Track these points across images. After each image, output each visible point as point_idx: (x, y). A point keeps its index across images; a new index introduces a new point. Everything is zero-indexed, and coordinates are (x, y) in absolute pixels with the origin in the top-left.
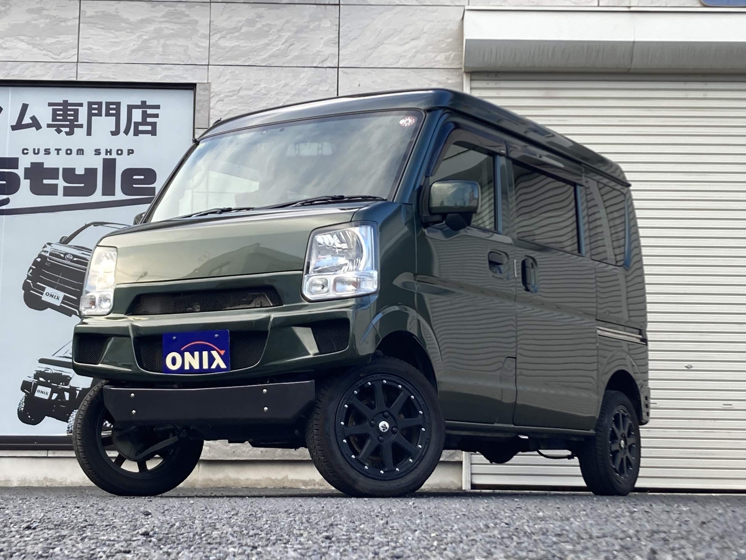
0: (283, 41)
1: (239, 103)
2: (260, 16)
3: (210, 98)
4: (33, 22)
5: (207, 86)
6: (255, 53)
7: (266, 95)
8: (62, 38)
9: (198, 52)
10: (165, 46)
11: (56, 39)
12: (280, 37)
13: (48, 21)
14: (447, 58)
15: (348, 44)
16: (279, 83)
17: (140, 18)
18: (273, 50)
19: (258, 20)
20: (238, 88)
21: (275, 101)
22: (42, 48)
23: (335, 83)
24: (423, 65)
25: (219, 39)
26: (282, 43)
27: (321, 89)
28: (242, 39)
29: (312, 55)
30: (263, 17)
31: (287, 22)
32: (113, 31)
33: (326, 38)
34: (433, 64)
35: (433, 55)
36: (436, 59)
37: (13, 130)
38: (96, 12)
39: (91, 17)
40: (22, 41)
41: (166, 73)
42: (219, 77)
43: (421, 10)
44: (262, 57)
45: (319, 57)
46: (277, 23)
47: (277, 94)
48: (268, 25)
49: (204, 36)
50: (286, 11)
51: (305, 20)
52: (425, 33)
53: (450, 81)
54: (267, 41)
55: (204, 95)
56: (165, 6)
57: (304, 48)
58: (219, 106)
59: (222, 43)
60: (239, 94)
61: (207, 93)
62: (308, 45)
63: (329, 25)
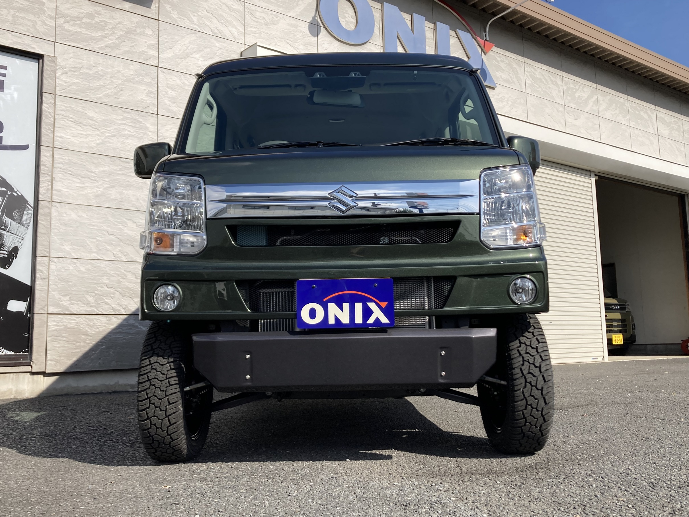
0: (117, 37)
1: (81, 78)
2: (99, 14)
3: (56, 69)
5: (54, 59)
6: (95, 42)
7: (103, 76)
9: (46, 29)
10: (14, 16)
12: (114, 33)
15: (165, 51)
16: (113, 69)
18: (108, 41)
19: (96, 15)
20: (81, 66)
21: (110, 82)
23: (156, 78)
25: (64, 22)
26: (115, 38)
27: (145, 80)
28: (83, 28)
29: (139, 53)
30: (101, 14)
31: (120, 23)
33: (148, 43)
41: (15, 40)
42: (64, 54)
43: (215, 39)
44: (100, 46)
45: (144, 55)
46: (112, 22)
47: (111, 77)
48: (104, 21)
49: (50, 17)
50: (118, 15)
51: (133, 25)
52: (217, 56)
54: (104, 34)
55: (51, 66)
57: (133, 46)
58: (64, 77)
59: (66, 26)
60: (81, 71)
61: (54, 65)
62: (136, 45)
63: (151, 33)
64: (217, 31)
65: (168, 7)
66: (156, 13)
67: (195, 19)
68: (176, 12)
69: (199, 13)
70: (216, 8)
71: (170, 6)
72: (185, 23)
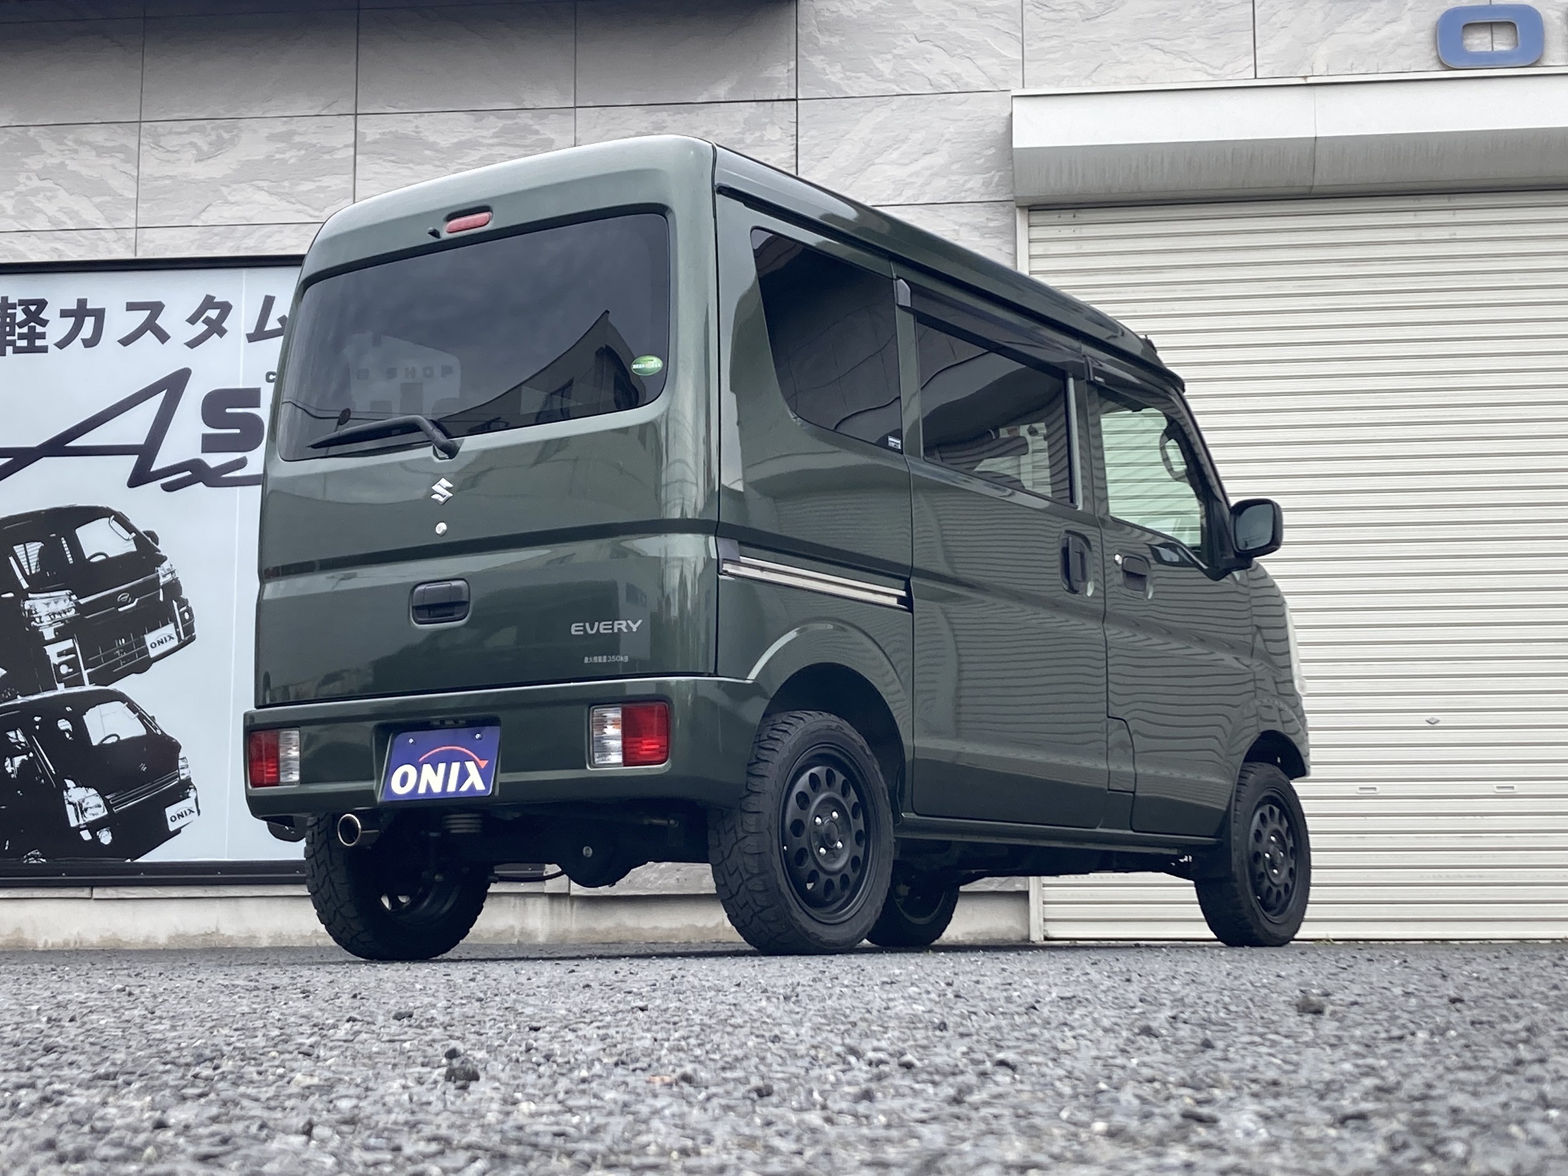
4: (278, 156)
8: (327, 181)
11: (318, 184)
13: (303, 152)
14: (986, 184)
15: (812, 168)
17: (456, 140)
22: (293, 200)
24: (945, 197)
32: (411, 165)
34: (963, 194)
35: (961, 179)
36: (969, 185)
37: (250, 341)
38: (383, 134)
39: (376, 142)
40: (260, 189)
43: (939, 101)
50: (704, 116)
52: (947, 141)
53: (992, 224)
56: (499, 118)
63: (778, 136)
64: (945, 81)
65: (817, 61)
66: (789, 85)
67: (885, 68)
68: (838, 67)
69: (895, 51)
70: (941, 24)
71: (822, 57)
72: (861, 86)
